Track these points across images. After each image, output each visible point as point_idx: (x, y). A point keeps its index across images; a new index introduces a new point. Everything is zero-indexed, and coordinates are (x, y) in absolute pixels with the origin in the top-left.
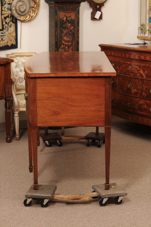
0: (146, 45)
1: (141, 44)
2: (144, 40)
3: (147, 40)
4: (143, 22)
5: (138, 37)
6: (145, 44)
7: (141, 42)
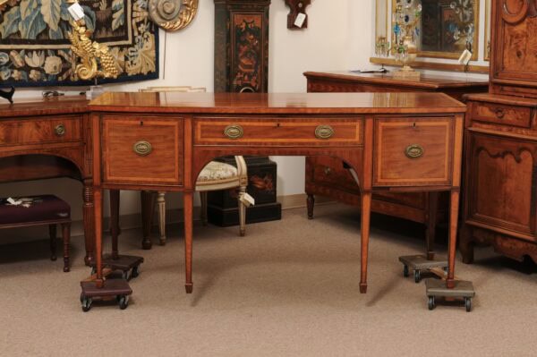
0: (387, 74)
1: (377, 72)
2: (383, 65)
3: (387, 65)
4: (382, 33)
5: (372, 60)
6: (385, 71)
7: (378, 68)
